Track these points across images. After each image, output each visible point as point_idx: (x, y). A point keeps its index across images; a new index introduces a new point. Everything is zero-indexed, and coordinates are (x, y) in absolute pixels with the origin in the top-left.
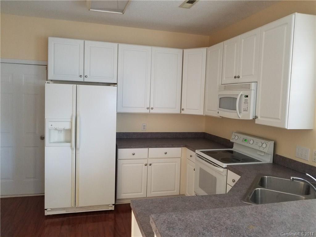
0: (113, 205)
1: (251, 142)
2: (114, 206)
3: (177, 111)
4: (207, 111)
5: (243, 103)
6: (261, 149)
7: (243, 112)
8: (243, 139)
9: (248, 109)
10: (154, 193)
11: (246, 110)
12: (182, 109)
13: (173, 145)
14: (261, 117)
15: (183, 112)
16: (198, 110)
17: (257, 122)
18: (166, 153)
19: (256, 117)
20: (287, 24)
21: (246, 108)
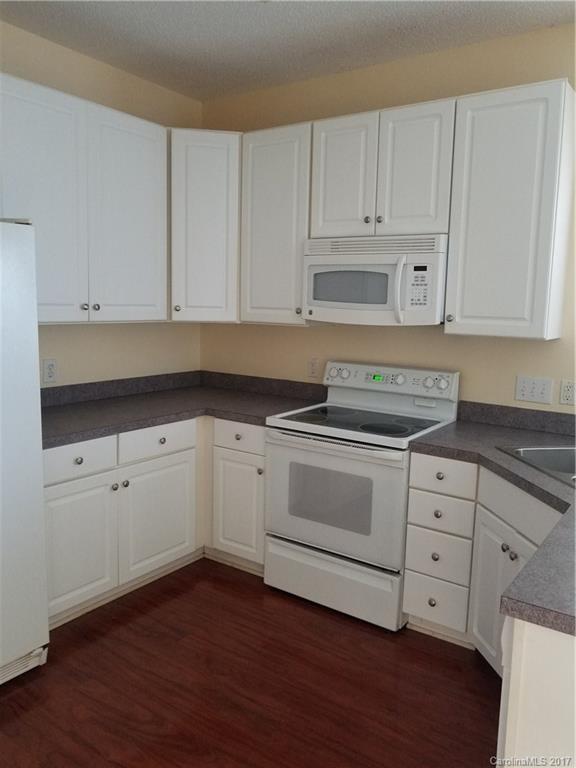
0: (44, 647)
1: (400, 380)
2: (47, 649)
3: (158, 314)
4: (249, 310)
5: (410, 285)
6: (434, 393)
7: (408, 307)
8: (367, 375)
9: (427, 298)
10: (136, 567)
11: (422, 301)
12: (171, 308)
13: (177, 414)
14: (463, 317)
15: (177, 317)
16: (220, 307)
17: (449, 329)
18: (163, 441)
19: (447, 319)
20: (546, 100)
21: (422, 298)
